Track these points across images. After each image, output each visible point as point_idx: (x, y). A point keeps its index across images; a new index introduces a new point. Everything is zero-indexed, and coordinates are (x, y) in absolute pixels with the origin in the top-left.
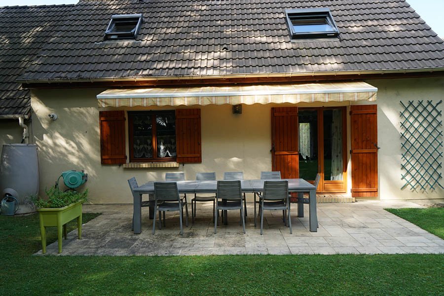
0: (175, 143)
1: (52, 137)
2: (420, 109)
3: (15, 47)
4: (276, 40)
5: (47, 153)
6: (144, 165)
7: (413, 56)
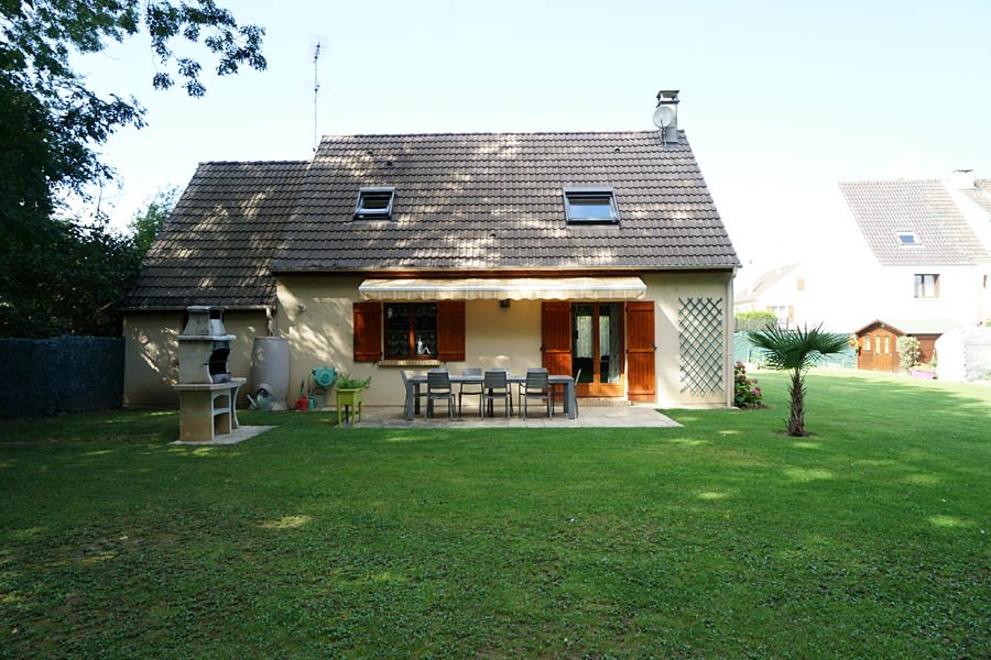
0: (436, 338)
1: (298, 330)
2: (700, 307)
3: (237, 220)
4: (550, 225)
5: (293, 347)
6: (402, 363)
7: (692, 251)
